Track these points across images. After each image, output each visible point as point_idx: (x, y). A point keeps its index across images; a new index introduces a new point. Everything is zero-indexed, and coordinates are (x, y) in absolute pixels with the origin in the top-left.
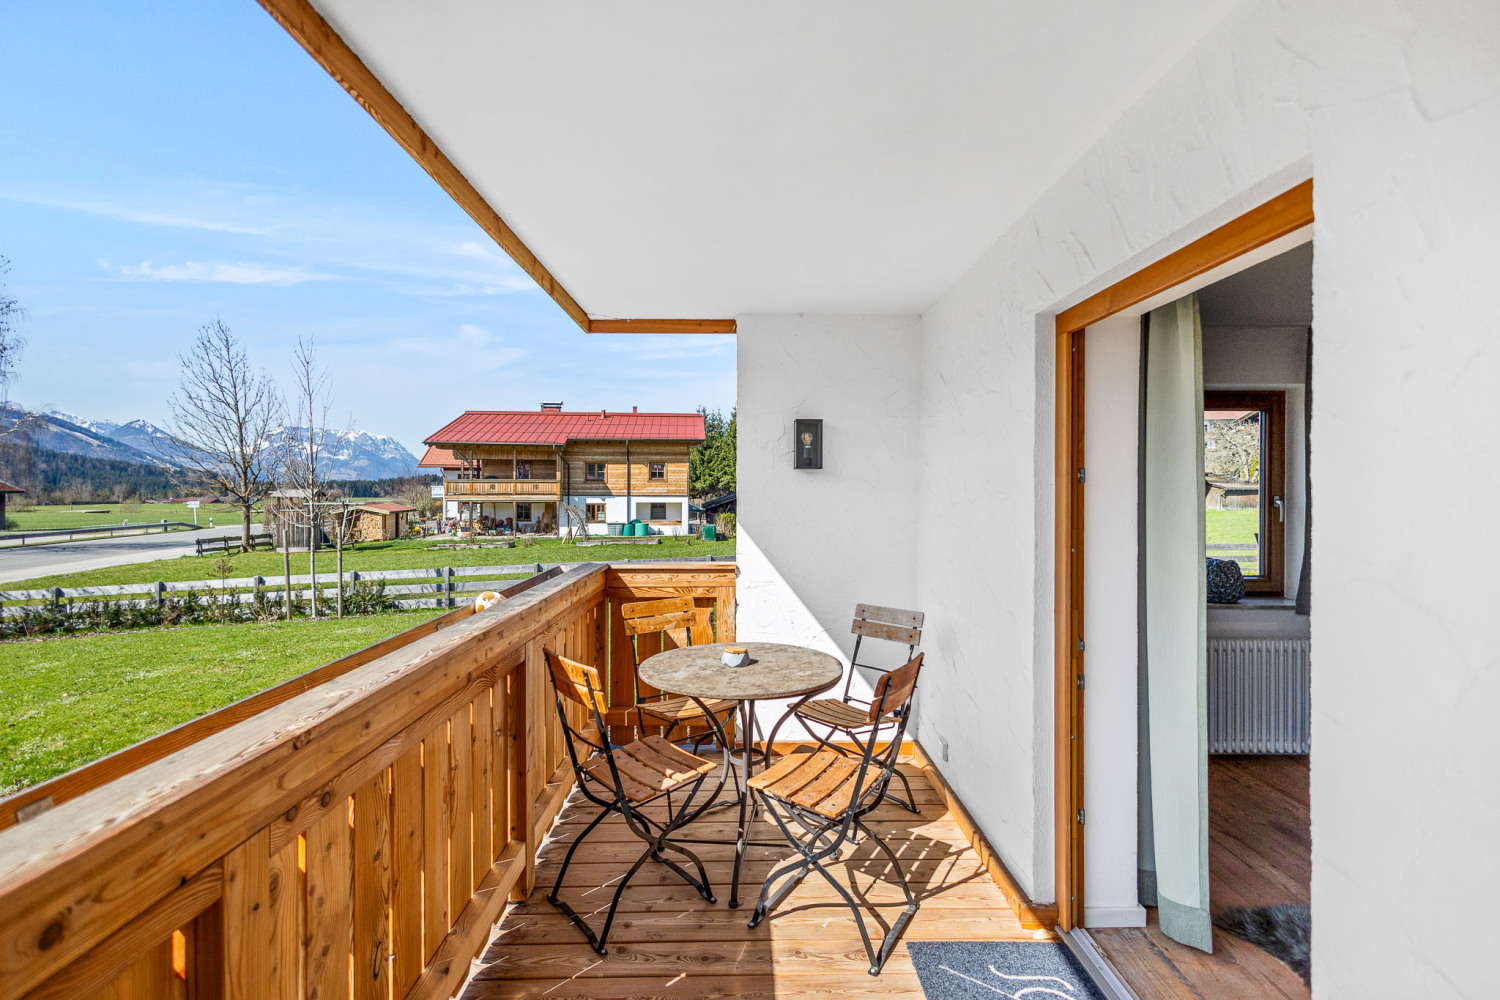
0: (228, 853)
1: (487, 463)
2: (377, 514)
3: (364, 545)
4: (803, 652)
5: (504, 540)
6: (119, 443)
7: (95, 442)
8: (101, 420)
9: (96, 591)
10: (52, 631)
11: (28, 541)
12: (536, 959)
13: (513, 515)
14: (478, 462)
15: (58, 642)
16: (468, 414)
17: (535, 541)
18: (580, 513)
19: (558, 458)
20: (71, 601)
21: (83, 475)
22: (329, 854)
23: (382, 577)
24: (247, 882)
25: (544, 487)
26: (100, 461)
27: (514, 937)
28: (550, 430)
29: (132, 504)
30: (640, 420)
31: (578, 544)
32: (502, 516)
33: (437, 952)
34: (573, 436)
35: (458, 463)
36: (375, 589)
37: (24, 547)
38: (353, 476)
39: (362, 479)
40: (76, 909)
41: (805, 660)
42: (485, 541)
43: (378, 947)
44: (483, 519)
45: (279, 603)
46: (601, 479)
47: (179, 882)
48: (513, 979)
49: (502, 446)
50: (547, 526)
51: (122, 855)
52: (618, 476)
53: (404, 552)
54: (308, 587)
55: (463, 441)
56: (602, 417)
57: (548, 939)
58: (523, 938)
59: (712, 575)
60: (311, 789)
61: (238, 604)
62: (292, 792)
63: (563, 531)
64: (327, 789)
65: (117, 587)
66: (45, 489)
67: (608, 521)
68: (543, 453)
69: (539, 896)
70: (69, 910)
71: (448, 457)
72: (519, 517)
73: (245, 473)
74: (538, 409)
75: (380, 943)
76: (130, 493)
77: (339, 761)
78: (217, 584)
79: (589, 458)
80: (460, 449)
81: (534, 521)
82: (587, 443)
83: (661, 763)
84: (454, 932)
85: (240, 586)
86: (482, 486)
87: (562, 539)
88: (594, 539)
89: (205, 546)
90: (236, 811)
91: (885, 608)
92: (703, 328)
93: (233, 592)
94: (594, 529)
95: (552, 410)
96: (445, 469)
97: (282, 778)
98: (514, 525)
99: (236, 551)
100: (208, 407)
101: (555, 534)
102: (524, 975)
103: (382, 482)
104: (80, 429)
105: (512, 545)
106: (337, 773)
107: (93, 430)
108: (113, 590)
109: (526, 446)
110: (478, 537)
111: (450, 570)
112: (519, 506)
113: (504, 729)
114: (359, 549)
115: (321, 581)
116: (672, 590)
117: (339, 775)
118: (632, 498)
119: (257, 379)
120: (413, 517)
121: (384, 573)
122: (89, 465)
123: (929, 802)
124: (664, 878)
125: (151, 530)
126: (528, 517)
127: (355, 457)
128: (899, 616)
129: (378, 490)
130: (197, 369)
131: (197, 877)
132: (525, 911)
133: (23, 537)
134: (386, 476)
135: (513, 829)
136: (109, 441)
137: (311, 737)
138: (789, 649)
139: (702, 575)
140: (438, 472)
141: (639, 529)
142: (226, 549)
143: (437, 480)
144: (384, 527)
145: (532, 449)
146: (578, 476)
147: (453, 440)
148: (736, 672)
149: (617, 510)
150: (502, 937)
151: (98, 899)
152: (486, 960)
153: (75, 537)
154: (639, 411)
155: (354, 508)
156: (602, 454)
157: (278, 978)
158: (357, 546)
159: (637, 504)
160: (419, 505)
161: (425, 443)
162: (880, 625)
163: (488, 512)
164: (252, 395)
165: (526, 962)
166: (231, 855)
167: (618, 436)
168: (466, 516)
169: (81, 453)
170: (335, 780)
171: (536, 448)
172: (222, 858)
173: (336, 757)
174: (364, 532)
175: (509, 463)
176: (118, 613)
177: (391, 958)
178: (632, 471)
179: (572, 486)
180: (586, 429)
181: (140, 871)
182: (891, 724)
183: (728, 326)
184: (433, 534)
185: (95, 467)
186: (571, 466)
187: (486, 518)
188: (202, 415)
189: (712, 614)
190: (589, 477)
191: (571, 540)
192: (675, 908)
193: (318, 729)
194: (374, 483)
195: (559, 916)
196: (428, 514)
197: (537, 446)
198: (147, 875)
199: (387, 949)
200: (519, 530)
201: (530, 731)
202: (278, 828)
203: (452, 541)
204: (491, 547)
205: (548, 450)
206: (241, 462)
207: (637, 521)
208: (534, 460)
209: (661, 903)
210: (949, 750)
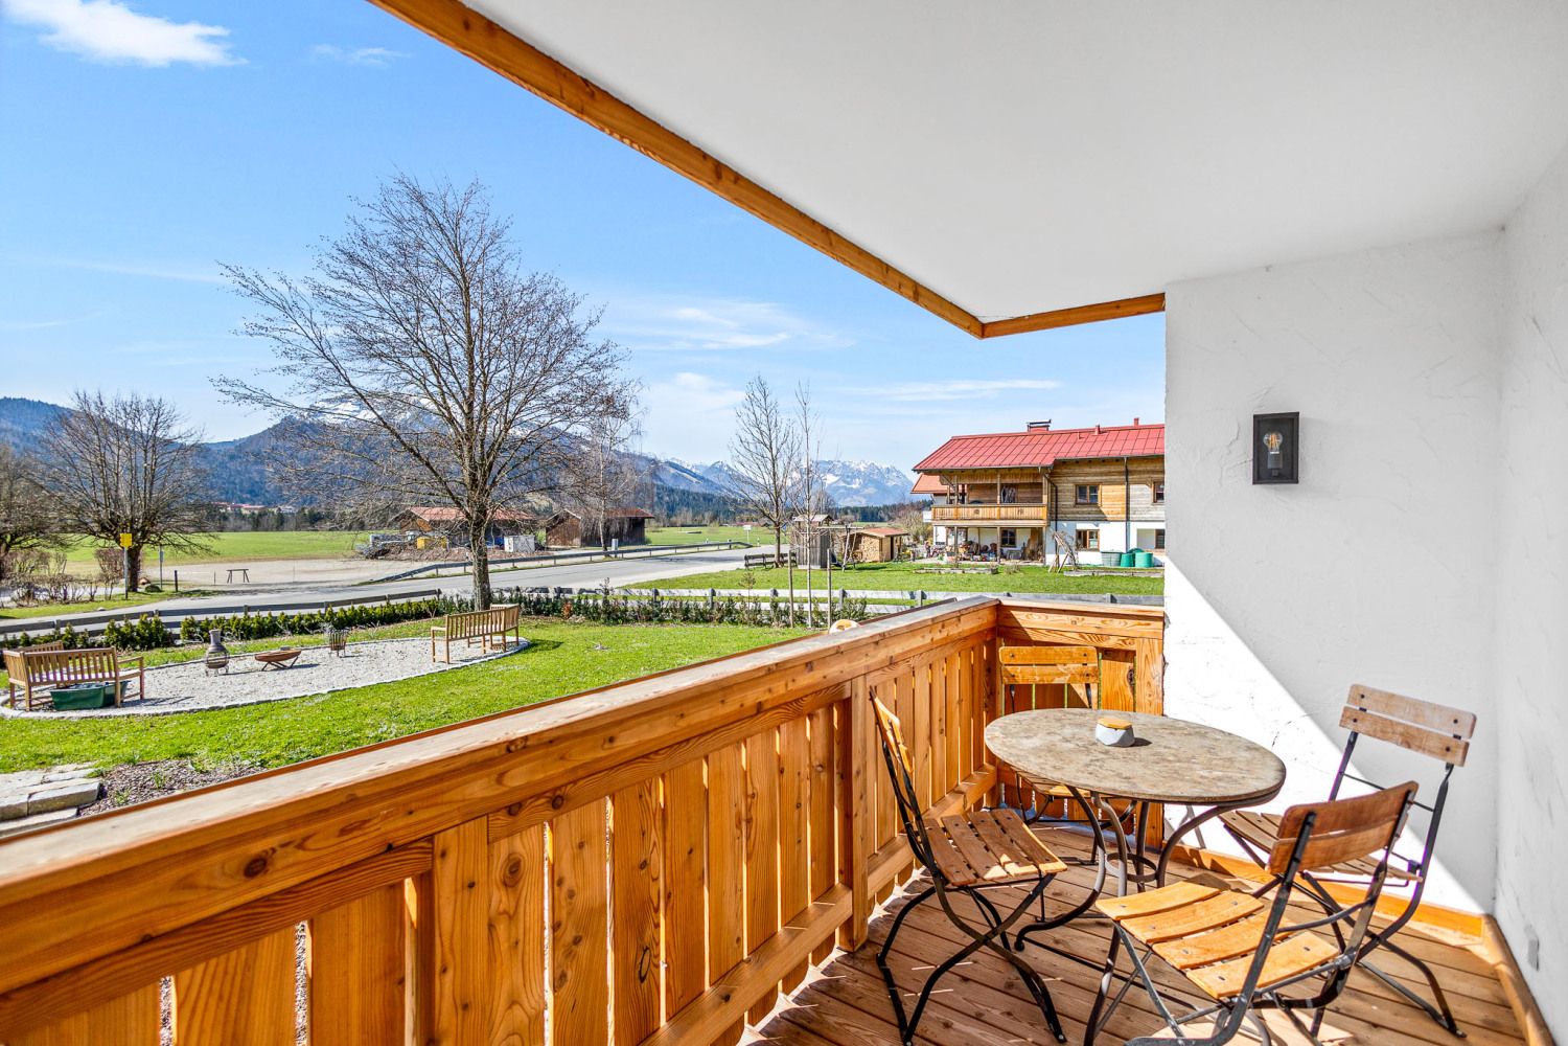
0: (439, 832)
1: (972, 487)
2: (875, 537)
3: (864, 565)
4: (1230, 742)
5: (988, 566)
6: (708, 480)
7: (695, 480)
8: (698, 463)
9: (677, 592)
10: (650, 620)
11: (654, 553)
12: (841, 1021)
13: (997, 541)
14: (963, 486)
15: (653, 629)
16: (954, 440)
17: (1019, 568)
18: (1068, 540)
19: (1044, 481)
20: (662, 599)
21: (688, 505)
22: (581, 853)
23: (863, 596)
24: (461, 860)
25: (1029, 511)
26: (697, 494)
27: (830, 986)
28: (1036, 451)
29: (714, 526)
30: (1144, 434)
31: (1065, 574)
32: (987, 541)
33: (725, 975)
34: (1061, 456)
35: (945, 488)
36: (858, 606)
37: (652, 557)
38: (862, 502)
39: (870, 505)
40: (280, 851)
41: (1228, 754)
42: (969, 566)
43: (645, 951)
44: (968, 544)
45: (786, 613)
46: (1094, 501)
47: (384, 848)
48: (812, 1032)
49: (986, 470)
50: (1033, 552)
51: (324, 813)
52: (1114, 499)
53: (895, 573)
54: (824, 601)
55: (948, 466)
56: (1096, 432)
57: (862, 1003)
58: (838, 992)
59: (1130, 622)
60: (538, 790)
61: (760, 611)
62: (515, 789)
63: (1050, 559)
64: (558, 793)
65: (687, 591)
66: (668, 515)
67: (1101, 550)
68: (1029, 475)
69: (869, 951)
70: (274, 850)
71: (934, 483)
72: (1004, 542)
73: (777, 502)
74: (1025, 430)
75: (647, 948)
76: (714, 518)
77: (575, 769)
78: (745, 593)
79: (1081, 480)
80: (946, 474)
81: (1019, 547)
82: (1078, 462)
83: (1001, 845)
84: (748, 961)
85: (761, 595)
86: (967, 511)
87: (1048, 567)
88: (1085, 569)
89: (751, 561)
90: (446, 797)
91: (1402, 698)
92: (1120, 311)
93: (756, 600)
94: (1084, 557)
95: (1039, 429)
96: (935, 495)
97: (502, 775)
98: (999, 552)
99: (770, 566)
100: (752, 448)
101: (1042, 562)
102: (825, 1032)
103: (886, 508)
104: (685, 471)
105: (995, 572)
106: (571, 779)
107: (694, 470)
108: (685, 592)
109: (1010, 469)
110: (963, 562)
111: (922, 593)
112: (1004, 531)
113: (828, 766)
114: (860, 569)
115: (818, 596)
116: (1077, 636)
117: (575, 782)
118: (1132, 523)
119: (785, 422)
120: (906, 541)
121: (866, 592)
122: (691, 497)
123: (1491, 1027)
124: (1010, 985)
125: (721, 548)
126: (1013, 543)
127: (865, 486)
128: (1427, 712)
129: (882, 515)
130: (745, 418)
131: (404, 847)
132: (851, 963)
133: (650, 550)
134: (889, 502)
135: (841, 872)
136: (702, 478)
137: (529, 743)
138: (1211, 735)
139: (1116, 621)
140: (928, 497)
141: (1141, 560)
142: (764, 564)
143: (927, 505)
144: (881, 550)
145: (1016, 471)
146: (1067, 499)
147: (940, 466)
148: (1107, 752)
149: (1112, 537)
150: (821, 982)
151: (301, 846)
152: (797, 1000)
153: (678, 551)
154: (1141, 423)
155: (855, 532)
156: (1095, 474)
157: (520, 953)
158: (857, 566)
159: (1139, 531)
160: (913, 530)
161: (914, 470)
162: (1391, 722)
163: (973, 537)
164: (781, 435)
165: (831, 1020)
166: (442, 835)
167: (1115, 454)
168: (951, 541)
169: (687, 488)
170: (569, 786)
171: (1021, 471)
172: (432, 835)
173: (569, 765)
174: (864, 554)
175: (993, 487)
176: (687, 611)
177: (663, 968)
178: (1132, 493)
179: (1060, 510)
180: (1076, 448)
181: (343, 832)
182: (1403, 882)
183: (1155, 302)
184: (922, 558)
185: (694, 498)
186: (1059, 488)
187: (971, 543)
188: (749, 454)
189: (1132, 671)
190: (1079, 500)
191: (1058, 569)
192: (1010, 1029)
193: (536, 737)
194: (879, 509)
195: (881, 983)
196: (921, 538)
197: (1022, 469)
198: (350, 836)
199: (658, 956)
200: (1004, 556)
201: (858, 773)
202: (498, 819)
203: (938, 565)
204: (974, 572)
205: (1033, 472)
206: (773, 492)
207: (1138, 550)
208: (1017, 484)
209: (995, 1015)
210: (1541, 953)
